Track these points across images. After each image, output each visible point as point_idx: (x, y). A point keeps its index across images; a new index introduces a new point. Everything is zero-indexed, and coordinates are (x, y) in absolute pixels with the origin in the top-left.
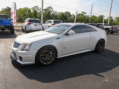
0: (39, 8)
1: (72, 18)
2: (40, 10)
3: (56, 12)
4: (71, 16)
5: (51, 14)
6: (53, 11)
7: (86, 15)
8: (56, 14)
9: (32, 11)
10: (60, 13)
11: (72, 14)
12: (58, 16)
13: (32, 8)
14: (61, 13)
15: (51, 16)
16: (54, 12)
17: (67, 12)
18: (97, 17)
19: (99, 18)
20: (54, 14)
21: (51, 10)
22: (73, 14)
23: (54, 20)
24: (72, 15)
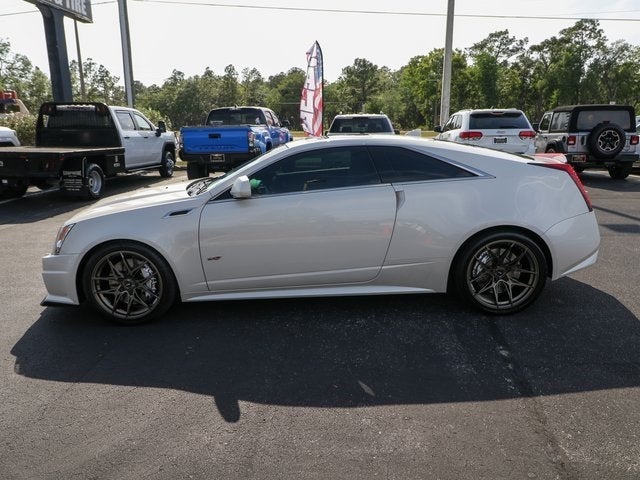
0: (512, 41)
2: (518, 50)
3: (624, 48)
6: (600, 45)
9: (470, 62)
13: (476, 47)
15: (590, 75)
16: (606, 51)
20: (610, 64)
23: (472, 111)
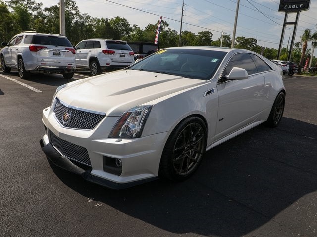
0: (33, 3)
1: (133, 35)
2: (37, 8)
3: (88, 17)
4: (131, 29)
5: (74, 21)
6: (77, 14)
7: (170, 29)
8: (87, 24)
9: (10, 10)
10: (99, 21)
11: (131, 26)
12: (94, 29)
13: (12, 2)
14: (103, 20)
15: (75, 27)
16: (81, 17)
17: (118, 17)
18: (194, 35)
19: (201, 37)
20: (83, 23)
21: (74, 12)
22: (135, 26)
24: (133, 28)
